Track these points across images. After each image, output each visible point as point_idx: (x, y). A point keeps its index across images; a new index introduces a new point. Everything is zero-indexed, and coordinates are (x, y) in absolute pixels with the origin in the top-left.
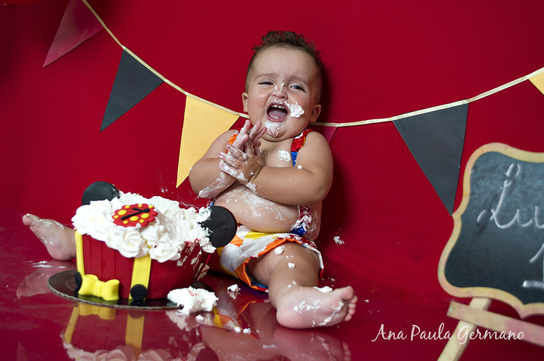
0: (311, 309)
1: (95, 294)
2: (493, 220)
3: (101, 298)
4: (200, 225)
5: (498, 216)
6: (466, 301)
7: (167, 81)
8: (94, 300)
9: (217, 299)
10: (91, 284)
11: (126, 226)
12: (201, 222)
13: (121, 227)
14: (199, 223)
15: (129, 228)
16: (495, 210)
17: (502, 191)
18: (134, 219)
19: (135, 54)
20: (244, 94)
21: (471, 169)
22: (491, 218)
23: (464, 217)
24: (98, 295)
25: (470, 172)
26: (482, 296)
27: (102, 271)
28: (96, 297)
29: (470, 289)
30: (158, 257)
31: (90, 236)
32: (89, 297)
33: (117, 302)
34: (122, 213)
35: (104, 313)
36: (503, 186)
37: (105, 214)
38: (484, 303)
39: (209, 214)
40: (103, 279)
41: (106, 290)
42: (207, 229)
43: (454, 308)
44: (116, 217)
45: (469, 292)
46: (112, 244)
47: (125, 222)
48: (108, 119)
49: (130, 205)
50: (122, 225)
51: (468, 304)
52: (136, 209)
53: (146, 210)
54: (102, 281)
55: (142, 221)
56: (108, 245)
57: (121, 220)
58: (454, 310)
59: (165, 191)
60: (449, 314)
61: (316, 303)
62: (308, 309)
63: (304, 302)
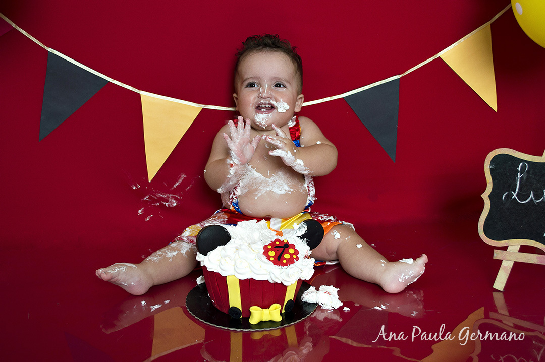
0: (409, 278)
1: (264, 320)
2: (515, 198)
3: (271, 321)
5: (517, 195)
6: (505, 248)
8: (264, 325)
9: (338, 289)
10: (257, 314)
11: (286, 264)
12: (300, 236)
16: (515, 192)
17: (517, 180)
18: (287, 256)
20: (235, 95)
22: (513, 197)
23: (491, 197)
24: (268, 320)
25: (489, 168)
26: (514, 244)
27: (263, 300)
28: (265, 322)
29: (507, 241)
31: (252, 279)
32: (261, 324)
34: (272, 253)
36: (517, 177)
37: (260, 259)
39: (306, 229)
40: (266, 306)
41: (274, 313)
42: (305, 239)
44: (272, 259)
45: (506, 243)
47: (285, 261)
48: (47, 127)
49: (269, 245)
50: (283, 265)
51: (506, 250)
52: (277, 246)
53: (286, 246)
54: (266, 308)
55: (295, 256)
56: (271, 282)
57: (278, 260)
58: (497, 255)
59: (137, 187)
60: (494, 258)
61: (410, 273)
62: (407, 278)
63: (403, 275)
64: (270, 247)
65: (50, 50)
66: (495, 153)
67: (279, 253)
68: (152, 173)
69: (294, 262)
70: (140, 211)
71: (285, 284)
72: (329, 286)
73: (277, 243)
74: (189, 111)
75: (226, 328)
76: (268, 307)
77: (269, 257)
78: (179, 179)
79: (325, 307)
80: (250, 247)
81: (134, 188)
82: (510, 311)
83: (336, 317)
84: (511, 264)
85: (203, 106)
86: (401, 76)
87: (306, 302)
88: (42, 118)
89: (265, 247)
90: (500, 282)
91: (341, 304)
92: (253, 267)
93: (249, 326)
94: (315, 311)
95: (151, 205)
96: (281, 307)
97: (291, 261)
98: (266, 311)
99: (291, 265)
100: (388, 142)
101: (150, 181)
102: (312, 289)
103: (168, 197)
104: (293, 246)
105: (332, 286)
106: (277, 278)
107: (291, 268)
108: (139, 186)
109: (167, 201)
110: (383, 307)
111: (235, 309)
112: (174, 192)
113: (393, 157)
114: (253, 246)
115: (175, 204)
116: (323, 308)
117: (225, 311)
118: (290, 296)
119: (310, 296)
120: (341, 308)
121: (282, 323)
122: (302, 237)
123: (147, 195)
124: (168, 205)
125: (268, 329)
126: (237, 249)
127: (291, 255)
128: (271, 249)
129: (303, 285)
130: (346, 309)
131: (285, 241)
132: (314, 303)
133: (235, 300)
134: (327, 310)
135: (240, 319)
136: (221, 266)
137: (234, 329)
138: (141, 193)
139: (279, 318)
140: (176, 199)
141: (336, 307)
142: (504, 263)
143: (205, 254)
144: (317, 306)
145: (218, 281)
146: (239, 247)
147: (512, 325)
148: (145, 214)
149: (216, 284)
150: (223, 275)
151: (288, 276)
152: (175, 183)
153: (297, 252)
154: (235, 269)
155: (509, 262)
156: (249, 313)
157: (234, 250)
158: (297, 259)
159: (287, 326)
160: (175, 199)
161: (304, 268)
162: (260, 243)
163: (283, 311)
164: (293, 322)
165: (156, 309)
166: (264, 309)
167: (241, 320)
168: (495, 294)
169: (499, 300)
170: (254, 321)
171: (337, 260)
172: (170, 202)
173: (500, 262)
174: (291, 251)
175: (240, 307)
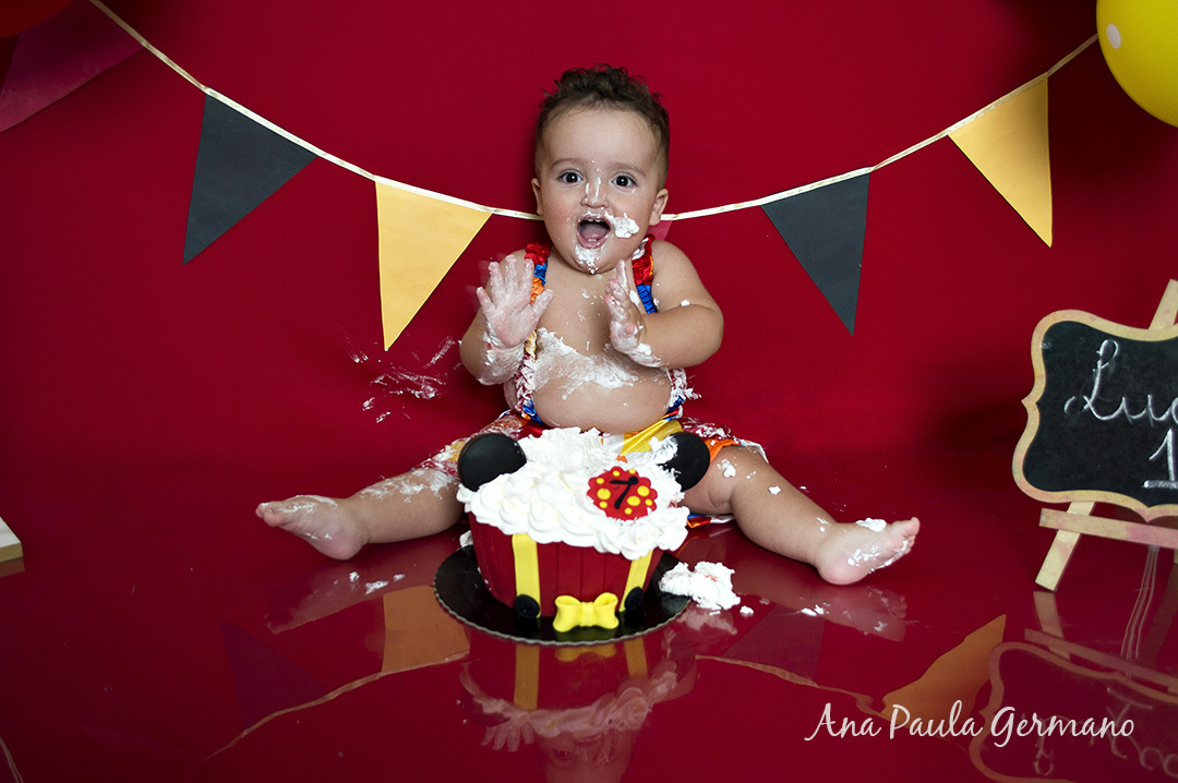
0: (870, 560)
1: (583, 624)
2: (1089, 409)
3: (597, 629)
5: (1094, 404)
6: (1064, 507)
7: (326, 156)
9: (733, 571)
10: (571, 613)
11: (631, 517)
12: (664, 462)
13: (629, 522)
16: (1089, 397)
17: (1096, 373)
18: (633, 501)
20: (535, 181)
21: (1042, 342)
22: (1085, 407)
23: (1042, 404)
24: (590, 624)
25: (1042, 346)
26: (1082, 501)
27: (582, 586)
28: (585, 628)
29: (1068, 493)
31: (562, 543)
32: (577, 632)
34: (604, 494)
35: (606, 651)
36: (1096, 367)
37: (581, 504)
38: (1090, 507)
39: (675, 449)
40: (587, 597)
41: (603, 611)
42: (673, 470)
43: (1047, 517)
44: (604, 505)
45: (1067, 497)
47: (628, 511)
48: (199, 237)
49: (600, 477)
50: (626, 517)
51: (1066, 510)
52: (616, 481)
53: (633, 481)
54: (587, 601)
55: (649, 502)
56: (600, 550)
57: (616, 509)
58: (1048, 519)
59: (362, 359)
60: (1041, 525)
61: (873, 550)
62: (866, 559)
63: (859, 551)
64: (600, 481)
65: (209, 91)
66: (1055, 319)
67: (619, 493)
68: (391, 333)
69: (646, 514)
70: (367, 403)
71: (628, 556)
72: (715, 563)
73: (616, 474)
74: (466, 218)
75: (507, 636)
76: (590, 598)
77: (597, 502)
78: (441, 348)
79: (704, 605)
80: (562, 479)
81: (357, 360)
82: (1065, 631)
83: (726, 626)
84: (1073, 539)
85: (492, 210)
86: (872, 169)
87: (668, 593)
88: (190, 220)
89: (592, 481)
90: (1051, 573)
91: (737, 601)
92: (566, 520)
93: (553, 635)
94: (684, 611)
95: (387, 392)
96: (616, 602)
97: (641, 511)
98: (587, 607)
99: (642, 520)
100: (842, 295)
101: (386, 350)
102: (682, 567)
103: (419, 380)
104: (647, 482)
105: (720, 564)
106: (611, 543)
107: (641, 525)
108: (366, 358)
109: (418, 389)
110: (820, 611)
111: (526, 599)
112: (432, 371)
113: (850, 325)
114: (568, 477)
115: (433, 395)
116: (702, 606)
117: (508, 602)
118: (636, 579)
119: (677, 581)
120: (736, 609)
121: (618, 632)
122: (667, 466)
123: (381, 375)
124: (420, 395)
125: (590, 643)
126: (536, 482)
127: (643, 499)
128: (603, 486)
129: (664, 560)
130: (746, 611)
131: (632, 472)
132: (684, 597)
133: (528, 582)
134: (709, 611)
135: (534, 620)
136: (503, 514)
137: (522, 639)
138: (369, 370)
139: (611, 622)
140: (434, 385)
141: (727, 606)
142: (1060, 536)
143: (475, 489)
144: (687, 602)
145: (496, 544)
146: (540, 478)
147: (1068, 657)
148: (376, 411)
149: (493, 549)
150: (507, 531)
151: (633, 539)
152: (434, 356)
153: (653, 495)
154: (529, 522)
155: (1069, 534)
156: (554, 610)
157: (531, 483)
158: (654, 507)
159: (628, 639)
160: (432, 386)
161: (667, 526)
162: (581, 472)
163: (622, 609)
164: (640, 631)
165: (376, 591)
166: (584, 604)
167: (538, 622)
168: (1038, 596)
169: (1046, 608)
170: (562, 624)
171: (731, 514)
172: (424, 390)
173: (1052, 533)
174: (643, 491)
175: (537, 597)
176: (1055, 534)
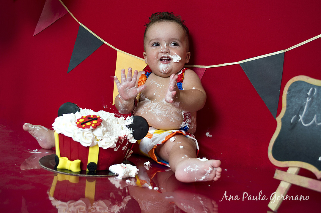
0: (194, 171)
1: (66, 168)
2: (301, 121)
3: (70, 171)
4: (127, 127)
5: (303, 119)
6: (285, 169)
7: (106, 43)
10: (64, 162)
11: (84, 128)
12: (128, 125)
13: (81, 129)
14: (126, 126)
15: (86, 129)
16: (301, 115)
17: (305, 104)
18: (88, 124)
19: (87, 27)
20: (144, 53)
21: (287, 91)
22: (299, 120)
23: (283, 119)
24: (69, 169)
25: (286, 93)
26: (294, 166)
27: (71, 154)
28: (67, 170)
29: (287, 162)
30: (103, 146)
32: (63, 170)
33: (79, 173)
34: (82, 120)
35: (72, 179)
36: (306, 101)
37: (71, 122)
38: (296, 170)
39: (132, 121)
40: (71, 159)
41: (73, 166)
42: (131, 129)
43: (278, 174)
44: (78, 123)
45: (286, 164)
46: (76, 139)
47: (84, 126)
48: (72, 65)
51: (286, 171)
52: (89, 118)
53: (95, 119)
56: (74, 139)
57: (81, 125)
58: (278, 175)
59: (106, 107)
60: (275, 177)
61: (196, 167)
62: (192, 170)
63: (190, 166)
66: (293, 80)
67: (87, 121)
73: (92, 116)
76: (73, 160)
84: (286, 186)
88: (71, 61)
101: (113, 105)
127: (92, 124)
128: (84, 118)
131: (98, 117)
142: (282, 184)
155: (286, 183)
163: (87, 169)
166: (69, 161)
170: (59, 166)
174: (95, 122)
175: (59, 156)
176: (280, 183)
